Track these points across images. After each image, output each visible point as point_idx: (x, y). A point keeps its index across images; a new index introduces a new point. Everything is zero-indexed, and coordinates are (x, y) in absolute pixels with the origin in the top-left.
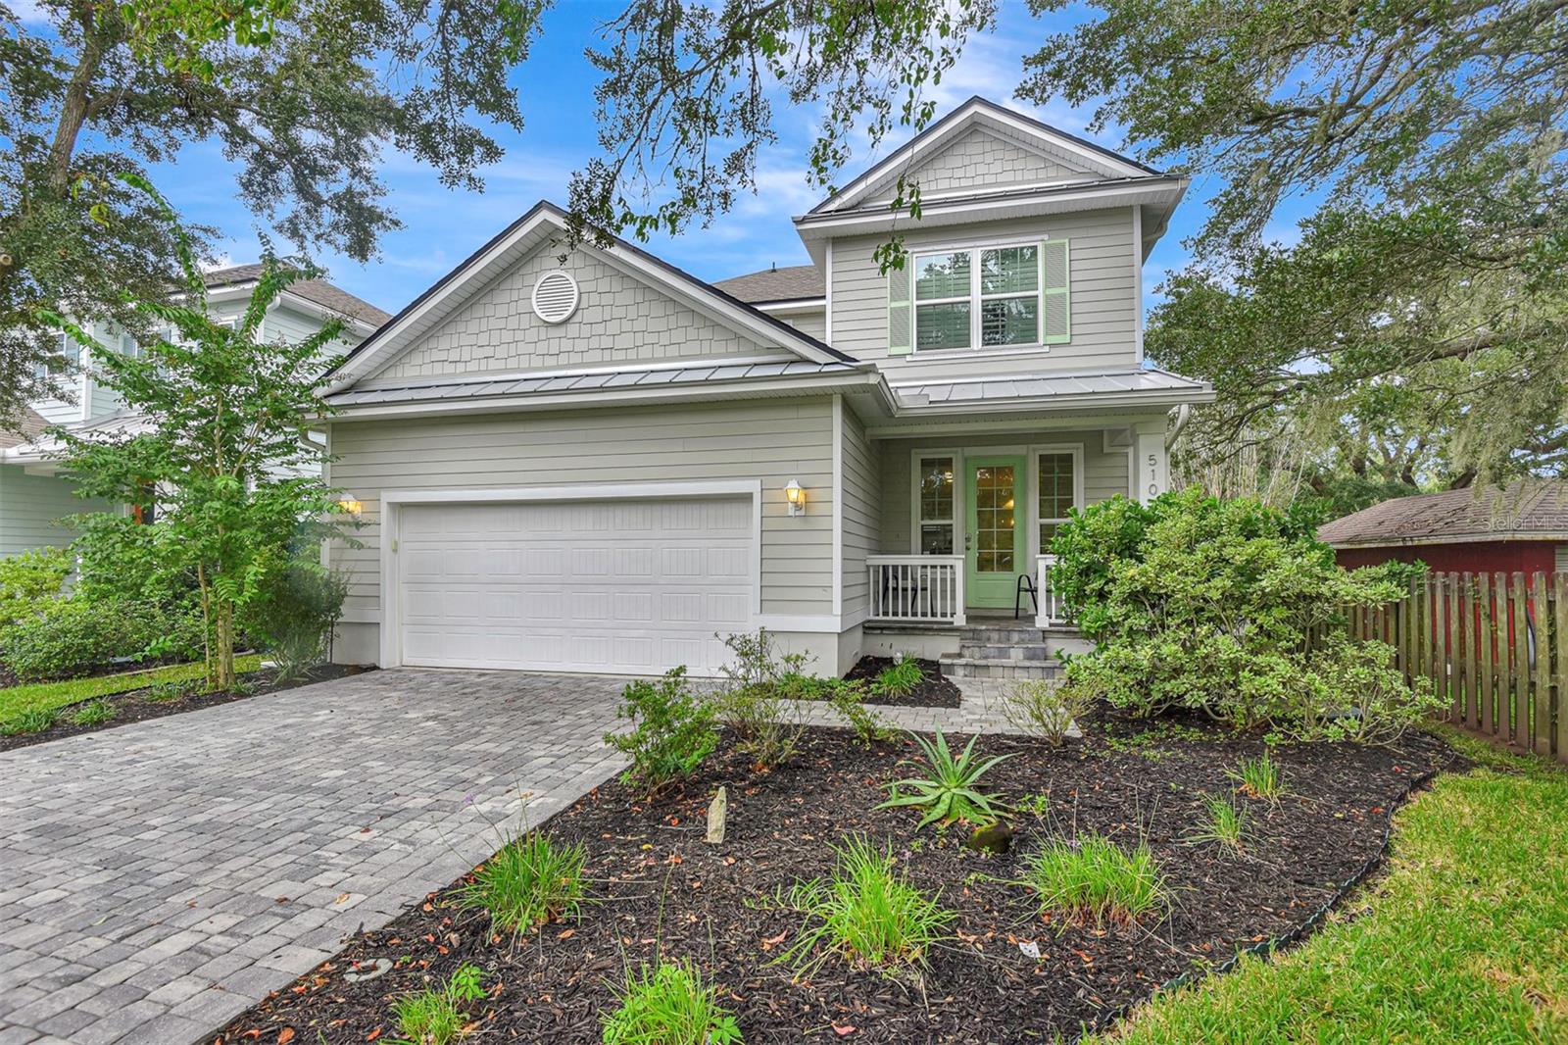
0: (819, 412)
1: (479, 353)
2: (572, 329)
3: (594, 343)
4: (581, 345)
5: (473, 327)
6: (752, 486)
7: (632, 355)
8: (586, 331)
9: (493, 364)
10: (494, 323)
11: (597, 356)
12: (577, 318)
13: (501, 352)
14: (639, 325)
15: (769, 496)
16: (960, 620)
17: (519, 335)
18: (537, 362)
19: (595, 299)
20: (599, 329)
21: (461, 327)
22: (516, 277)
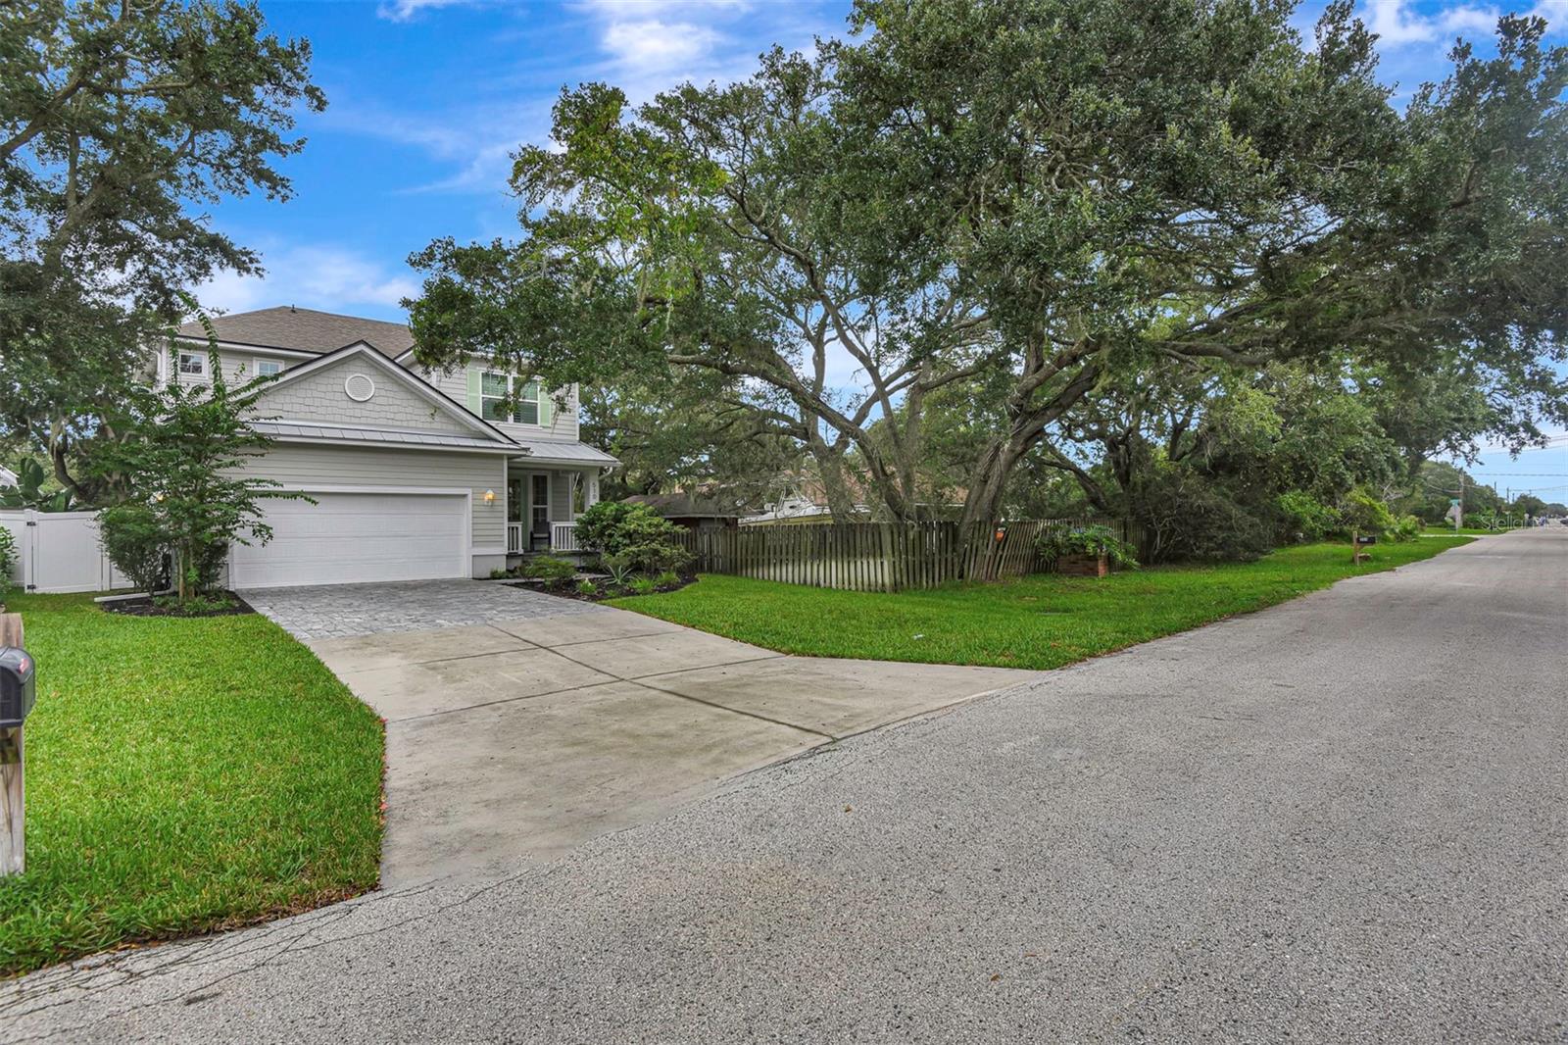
0: (499, 461)
1: (303, 408)
2: (369, 406)
3: (383, 415)
4: (373, 415)
5: (302, 393)
6: (468, 491)
7: (405, 424)
8: (377, 408)
9: (314, 416)
10: (315, 394)
11: (384, 422)
12: (373, 401)
13: (321, 410)
14: (408, 410)
15: (476, 496)
16: (521, 551)
17: (334, 403)
18: (348, 420)
19: (383, 393)
20: (387, 408)
21: (292, 392)
22: (332, 372)
